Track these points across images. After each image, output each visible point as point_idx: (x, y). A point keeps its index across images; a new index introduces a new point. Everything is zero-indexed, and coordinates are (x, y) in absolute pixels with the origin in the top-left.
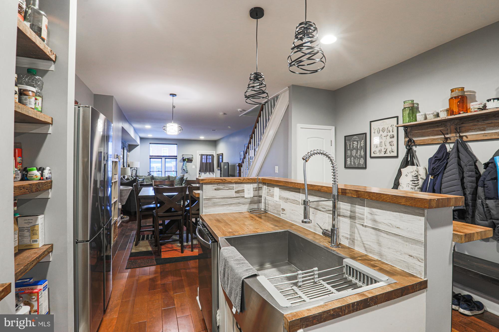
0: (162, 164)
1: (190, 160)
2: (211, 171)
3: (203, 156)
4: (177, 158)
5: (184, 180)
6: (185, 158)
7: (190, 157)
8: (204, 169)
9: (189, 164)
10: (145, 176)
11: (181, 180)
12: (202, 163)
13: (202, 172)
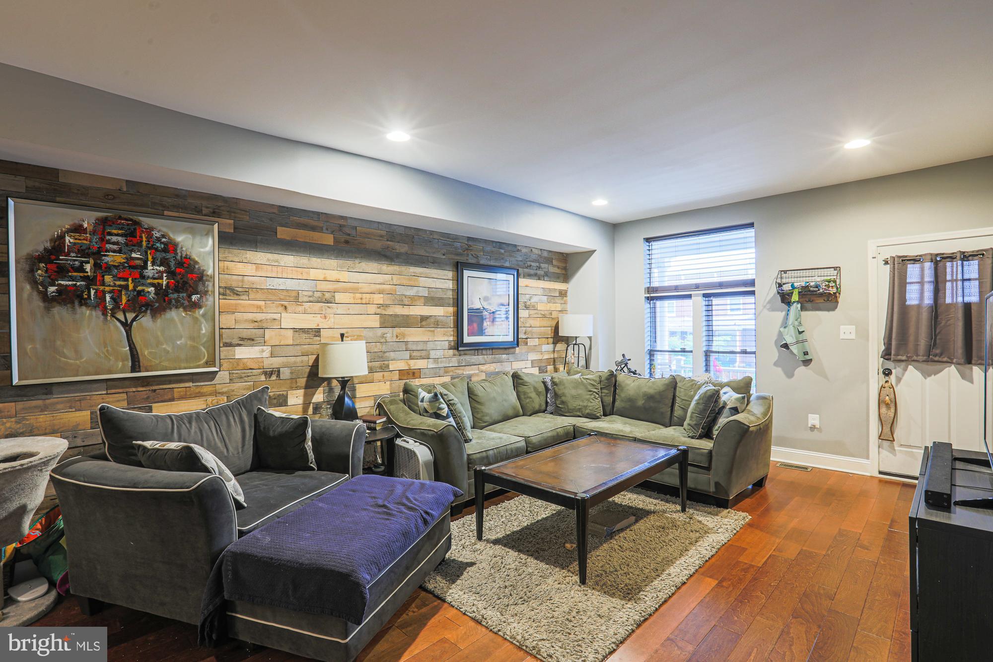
1: (820, 297)
2: (979, 358)
3: (913, 271)
4: (754, 293)
5: (724, 407)
6: (787, 288)
7: (819, 279)
8: (917, 346)
9: (816, 319)
11: (701, 407)
12: (904, 309)
13: (903, 365)
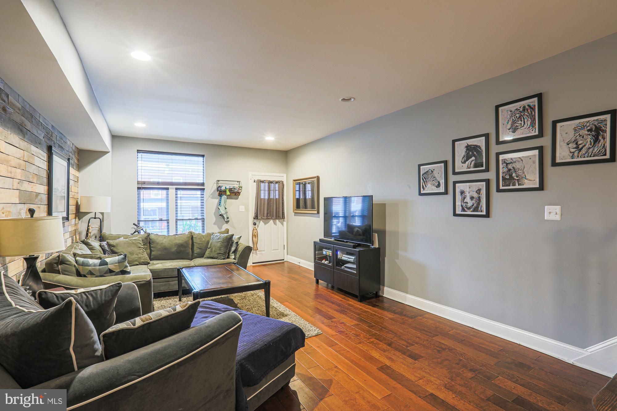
0: (168, 203)
1: (234, 193)
2: (279, 217)
3: (262, 185)
4: (203, 189)
5: (232, 243)
6: (223, 188)
7: (235, 186)
8: (264, 213)
9: (231, 203)
10: (126, 237)
11: (226, 244)
12: (261, 199)
13: (259, 220)
